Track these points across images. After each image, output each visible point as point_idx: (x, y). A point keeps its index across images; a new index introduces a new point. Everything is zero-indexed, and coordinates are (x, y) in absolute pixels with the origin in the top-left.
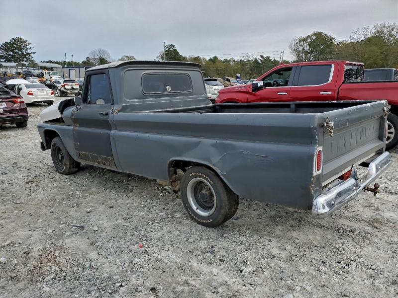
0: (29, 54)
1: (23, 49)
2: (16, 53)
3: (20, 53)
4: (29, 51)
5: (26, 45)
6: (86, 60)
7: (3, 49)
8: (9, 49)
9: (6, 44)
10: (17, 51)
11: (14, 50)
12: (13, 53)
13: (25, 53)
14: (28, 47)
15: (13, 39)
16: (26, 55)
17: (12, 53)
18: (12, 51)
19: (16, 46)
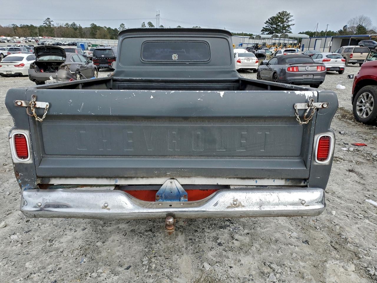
0: (289, 26)
1: (285, 21)
2: (279, 25)
3: (282, 25)
4: (290, 23)
5: (289, 18)
6: (342, 29)
7: (269, 23)
8: (274, 22)
9: (273, 18)
10: (279, 24)
11: (278, 23)
12: (277, 26)
13: (285, 25)
14: (289, 19)
15: (279, 13)
16: (286, 27)
17: (275, 26)
18: (276, 24)
19: (280, 19)
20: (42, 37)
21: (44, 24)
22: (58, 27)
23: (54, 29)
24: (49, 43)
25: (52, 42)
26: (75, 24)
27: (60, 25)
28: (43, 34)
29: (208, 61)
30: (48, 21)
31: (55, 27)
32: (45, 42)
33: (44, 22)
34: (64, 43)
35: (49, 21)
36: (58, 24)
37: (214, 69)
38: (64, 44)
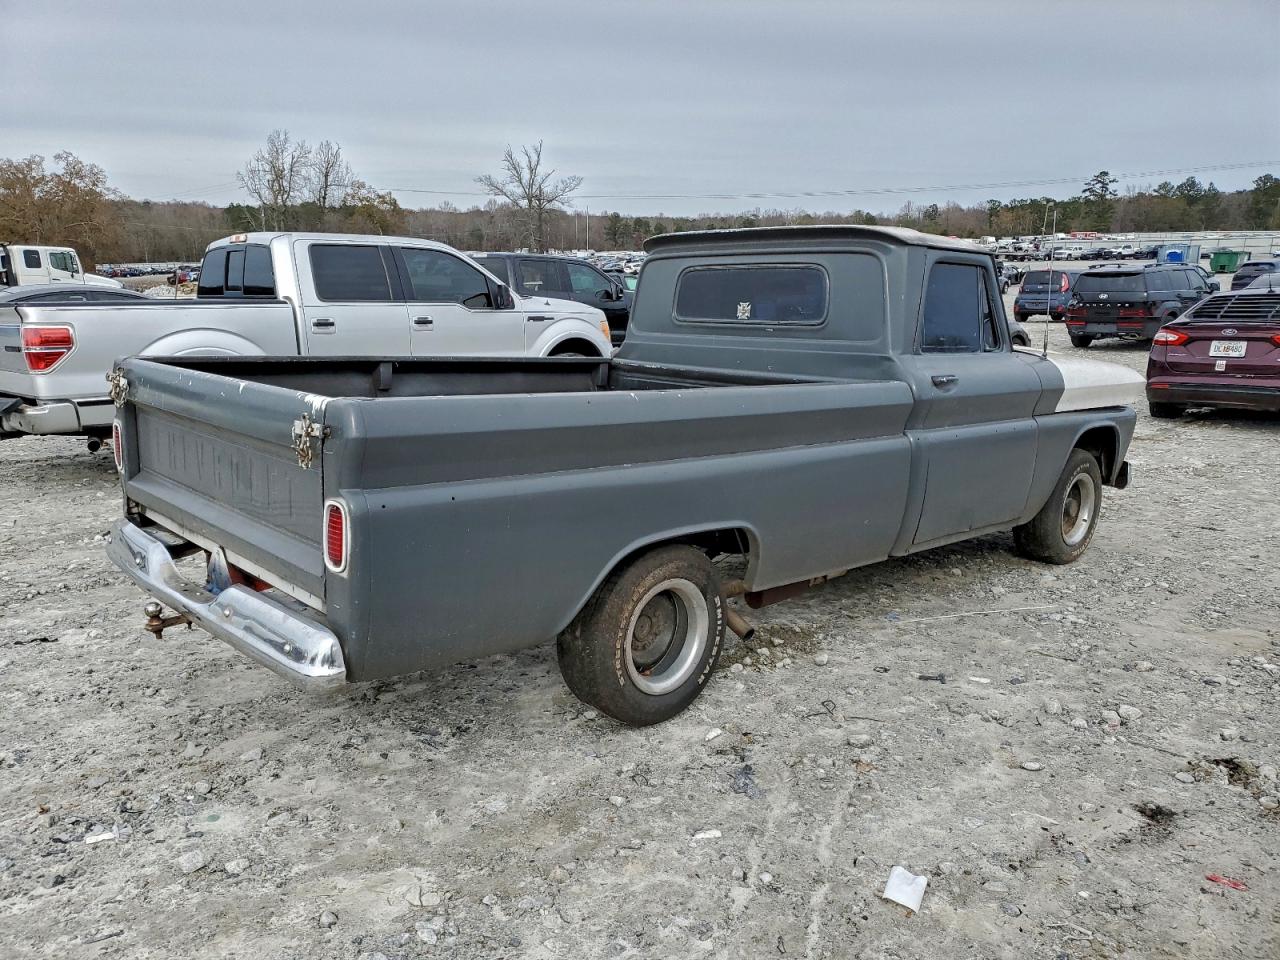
20: (1067, 232)
21: (1084, 191)
22: (1130, 198)
23: (1115, 205)
24: (1070, 252)
25: (1080, 249)
26: (1193, 182)
27: (1137, 191)
28: (1074, 224)
29: (822, 323)
30: (1100, 182)
31: (1119, 200)
32: (1061, 248)
33: (1086, 187)
34: (1120, 250)
35: (1102, 183)
36: (1131, 189)
37: (834, 348)
38: (1120, 253)
